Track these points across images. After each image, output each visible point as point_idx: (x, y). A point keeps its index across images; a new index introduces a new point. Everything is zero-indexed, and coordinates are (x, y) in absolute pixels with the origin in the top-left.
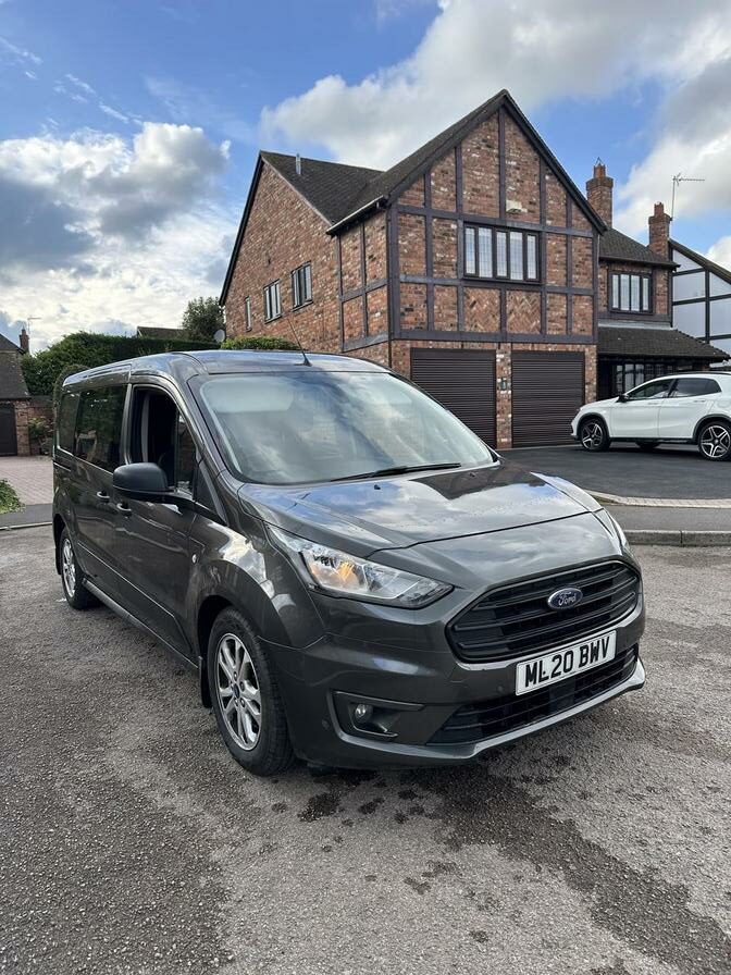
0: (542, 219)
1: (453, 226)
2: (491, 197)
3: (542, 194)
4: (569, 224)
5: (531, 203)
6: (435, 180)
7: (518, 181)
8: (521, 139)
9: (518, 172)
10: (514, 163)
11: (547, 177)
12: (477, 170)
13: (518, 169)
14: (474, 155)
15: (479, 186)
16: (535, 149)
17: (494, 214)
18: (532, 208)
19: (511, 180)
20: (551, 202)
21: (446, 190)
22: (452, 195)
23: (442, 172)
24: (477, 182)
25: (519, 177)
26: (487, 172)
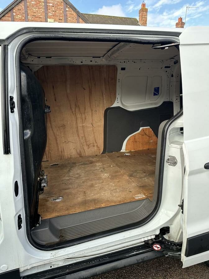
2: (41, 18)
5: (59, 19)
6: (15, 13)
7: (53, 11)
9: (53, 8)
10: (51, 5)
11: (67, 9)
12: (35, 8)
13: (53, 6)
14: (32, 2)
15: (35, 14)
19: (50, 11)
20: (70, 19)
21: (21, 16)
22: (23, 18)
23: (18, 9)
24: (34, 13)
25: (54, 10)
26: (39, 8)
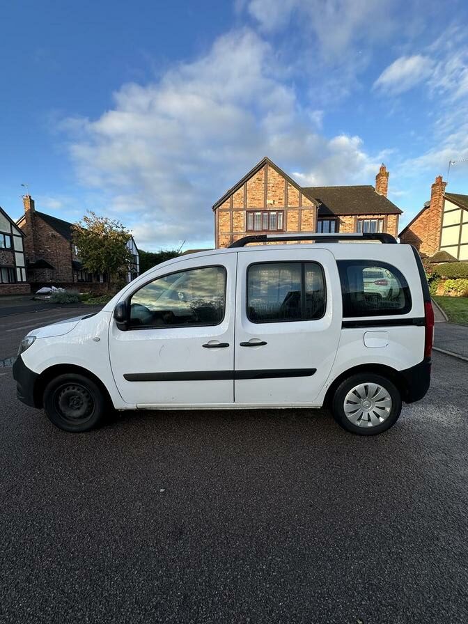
0: (286, 204)
1: (242, 213)
2: (260, 200)
3: (287, 195)
4: (300, 205)
5: (280, 199)
6: (235, 197)
7: (273, 191)
8: (276, 174)
9: (273, 188)
10: (272, 185)
11: (289, 187)
12: (254, 191)
14: (252, 185)
15: (254, 197)
16: (283, 177)
17: (262, 206)
18: (280, 201)
19: (270, 192)
20: (291, 197)
21: (240, 200)
22: (242, 202)
23: (238, 194)
24: (254, 195)
26: (259, 190)
